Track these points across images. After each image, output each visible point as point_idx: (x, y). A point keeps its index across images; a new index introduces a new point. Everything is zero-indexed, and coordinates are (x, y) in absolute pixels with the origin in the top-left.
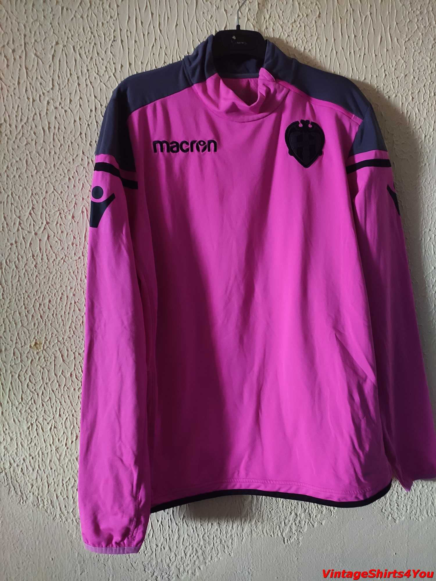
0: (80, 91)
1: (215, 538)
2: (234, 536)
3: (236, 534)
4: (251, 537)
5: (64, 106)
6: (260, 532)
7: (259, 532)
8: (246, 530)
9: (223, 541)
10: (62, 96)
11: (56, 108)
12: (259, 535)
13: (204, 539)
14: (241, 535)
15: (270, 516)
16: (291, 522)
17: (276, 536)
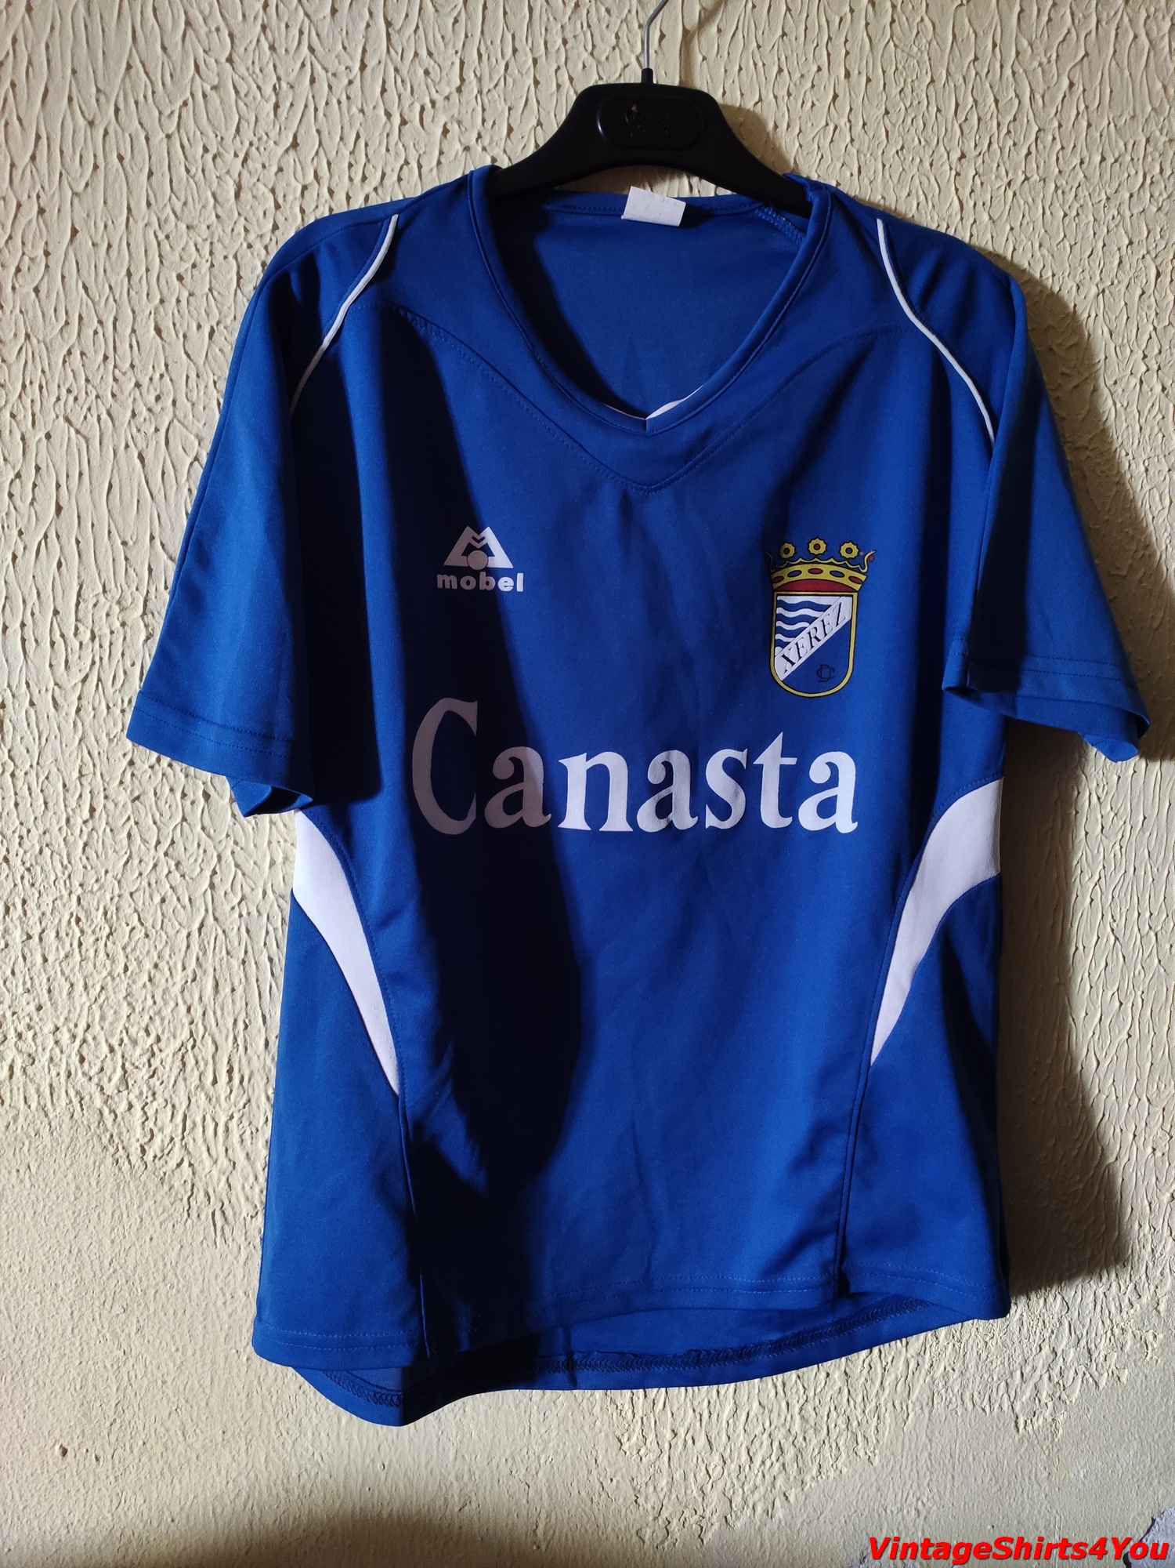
0: (538, 102)
1: (834, 1414)
2: (883, 1409)
3: (890, 1405)
4: (930, 1412)
5: (490, 144)
6: (954, 1399)
7: (951, 1399)
8: (917, 1392)
9: (855, 1424)
10: (487, 112)
11: (467, 149)
12: (951, 1407)
13: (803, 1417)
14: (904, 1408)
15: (983, 1356)
16: (1038, 1373)
17: (996, 1410)
